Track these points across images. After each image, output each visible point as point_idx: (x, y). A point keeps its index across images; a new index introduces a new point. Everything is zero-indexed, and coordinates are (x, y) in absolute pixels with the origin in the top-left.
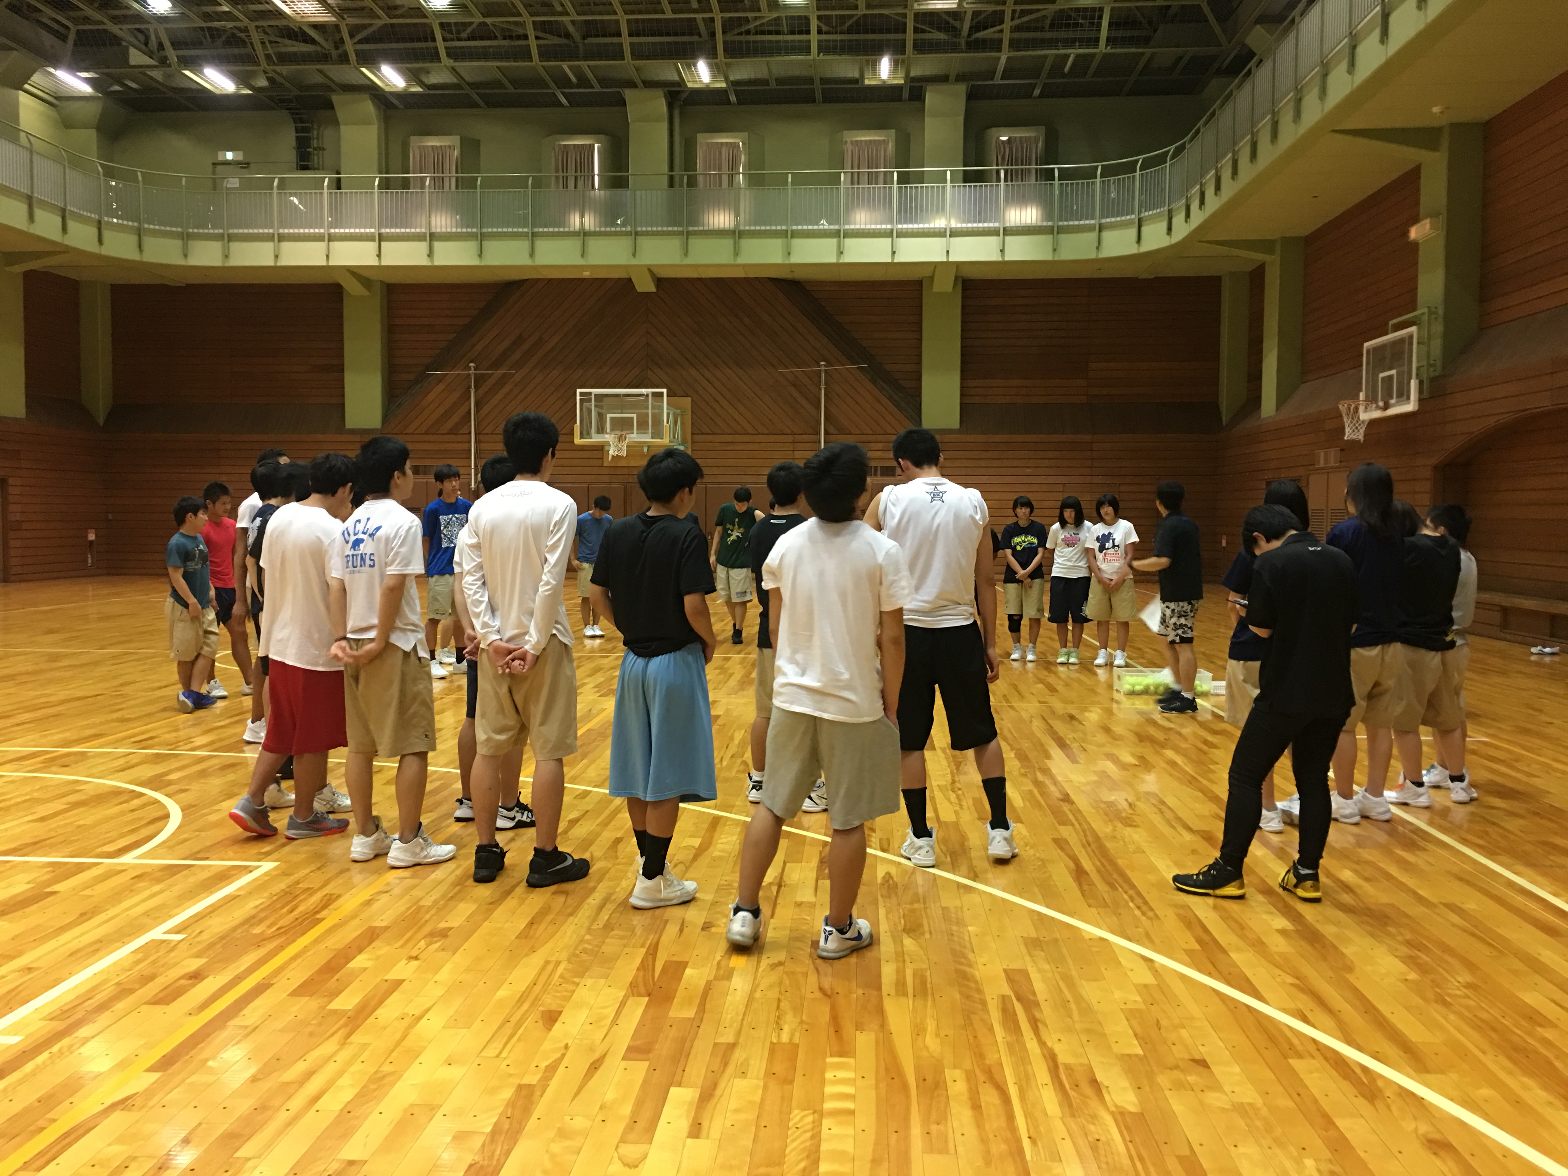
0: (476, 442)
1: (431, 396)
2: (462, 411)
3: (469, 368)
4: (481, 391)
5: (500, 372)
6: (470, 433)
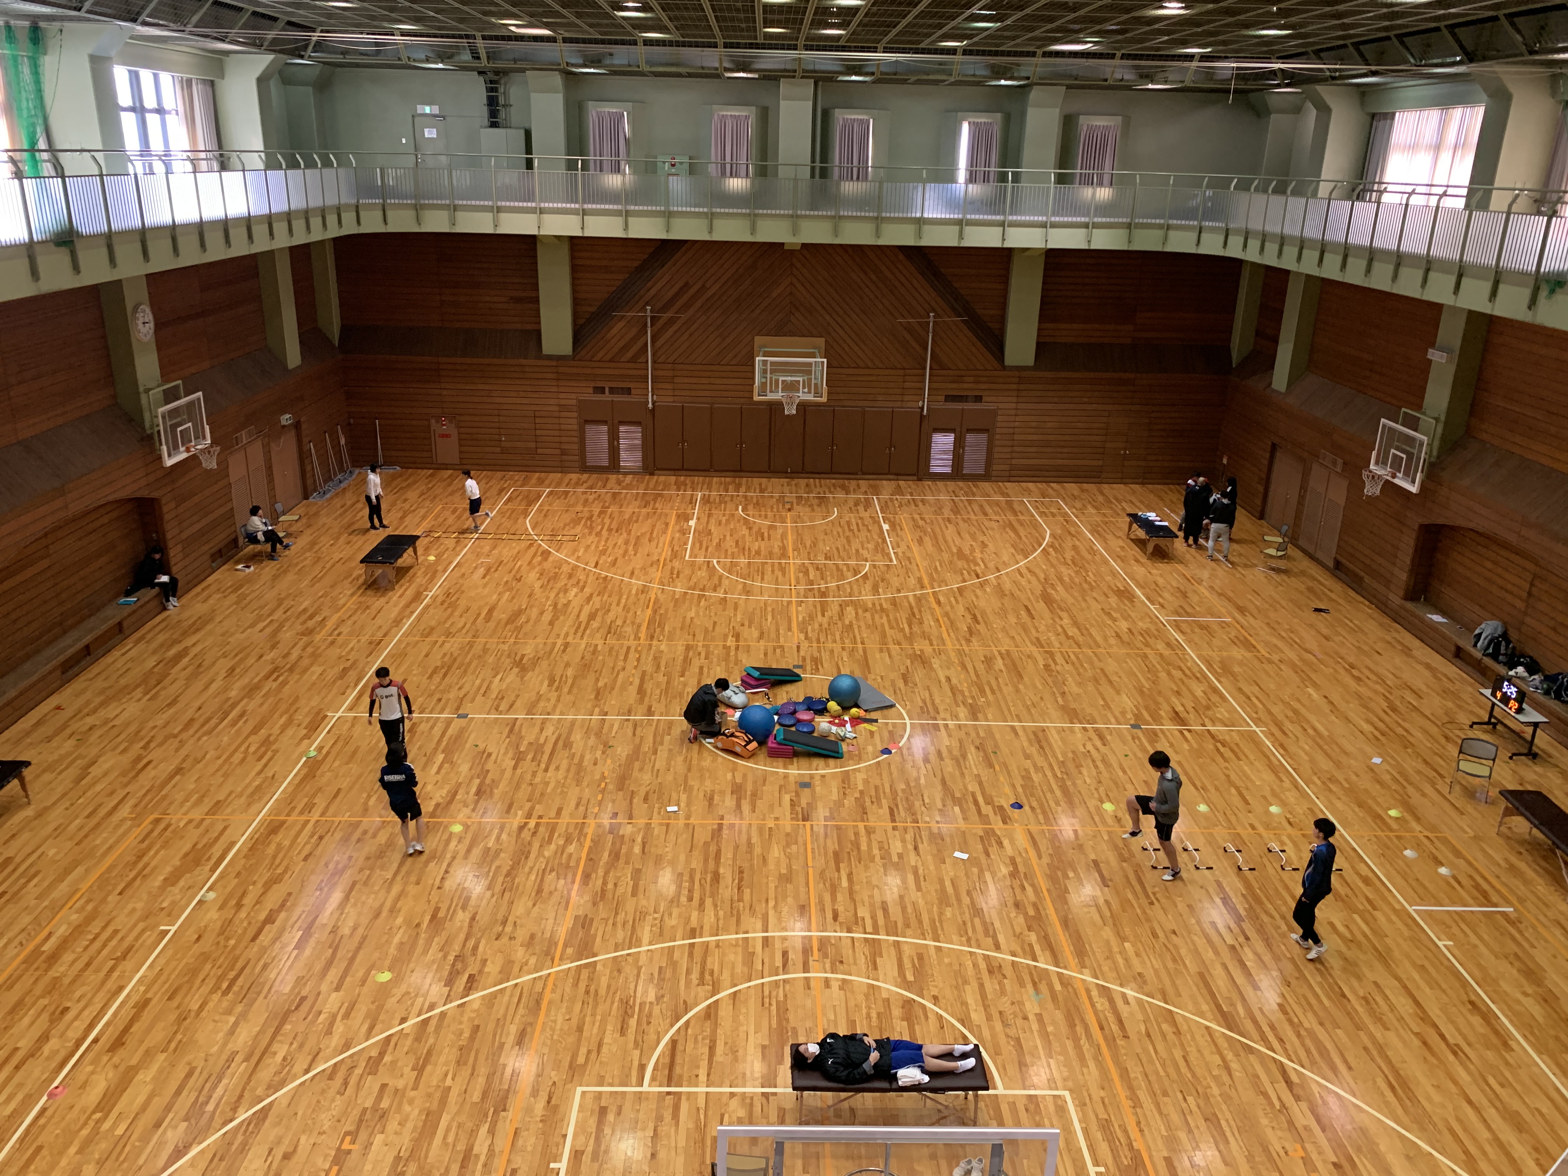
0: (652, 369)
1: (614, 331)
2: (639, 344)
3: (646, 311)
4: (655, 328)
5: (669, 315)
6: (647, 362)
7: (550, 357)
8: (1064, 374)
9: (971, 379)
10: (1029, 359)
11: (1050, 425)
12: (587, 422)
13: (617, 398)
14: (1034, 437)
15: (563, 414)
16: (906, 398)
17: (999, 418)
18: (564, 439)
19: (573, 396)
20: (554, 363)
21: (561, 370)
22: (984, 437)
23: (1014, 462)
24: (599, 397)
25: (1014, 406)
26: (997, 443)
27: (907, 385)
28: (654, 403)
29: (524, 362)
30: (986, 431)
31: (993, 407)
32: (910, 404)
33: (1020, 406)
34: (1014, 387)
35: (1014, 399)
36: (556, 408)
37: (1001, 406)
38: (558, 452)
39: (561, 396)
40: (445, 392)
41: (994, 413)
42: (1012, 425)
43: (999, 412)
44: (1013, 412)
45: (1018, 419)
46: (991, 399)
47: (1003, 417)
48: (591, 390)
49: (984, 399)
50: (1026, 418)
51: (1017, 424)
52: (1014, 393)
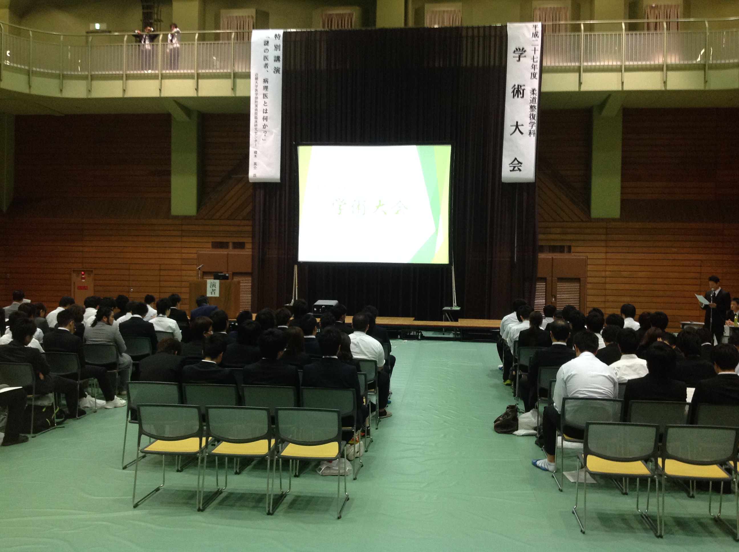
7: (177, 217)
8: (651, 225)
9: (558, 230)
10: (615, 212)
11: (641, 274)
12: (205, 273)
13: (233, 252)
14: (627, 287)
15: (184, 267)
17: (589, 268)
19: (194, 251)
20: (180, 222)
21: (185, 227)
22: (575, 286)
24: (216, 251)
25: (603, 256)
26: (589, 292)
29: (154, 221)
30: (577, 280)
31: (583, 256)
33: (609, 256)
34: (603, 237)
35: (604, 249)
36: (179, 262)
37: (590, 256)
39: (183, 250)
40: (86, 249)
41: (585, 263)
42: (603, 274)
43: (589, 262)
44: (603, 262)
45: (608, 268)
46: (579, 249)
47: (593, 266)
48: (210, 245)
49: (573, 249)
50: (616, 268)
51: (607, 273)
52: (603, 244)
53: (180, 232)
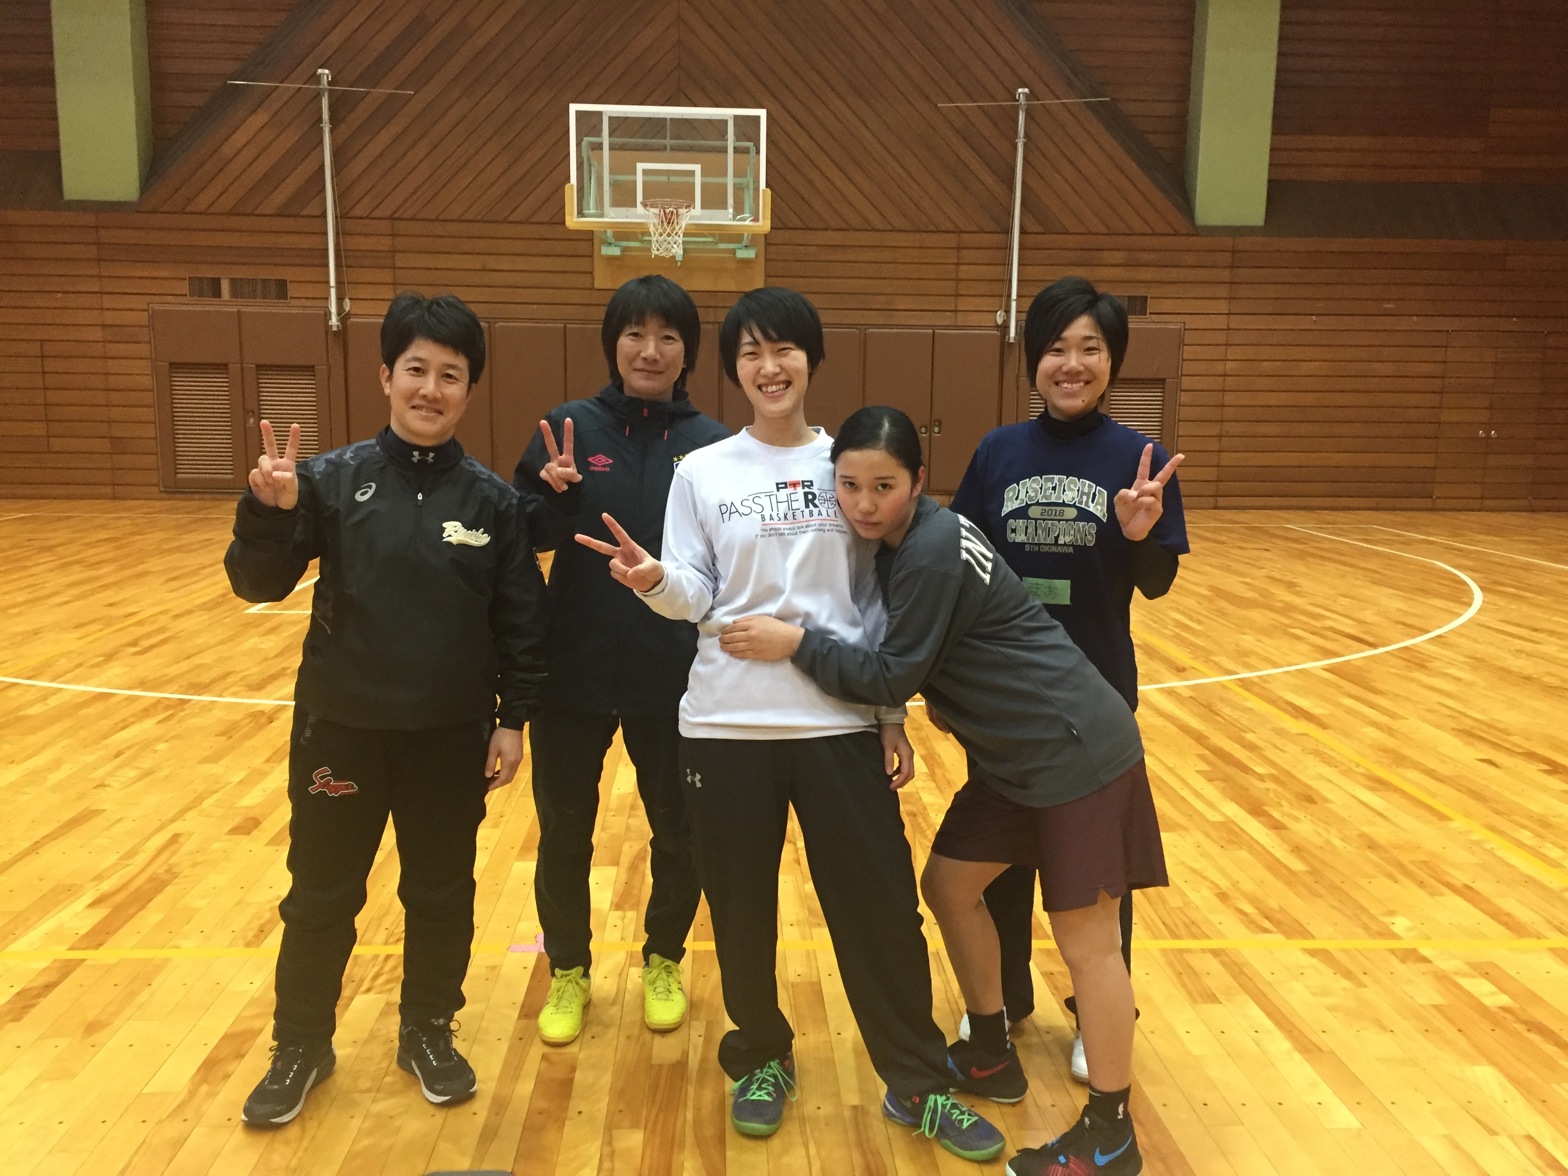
0: (337, 235)
1: (240, 138)
2: (303, 171)
3: (317, 79)
4: (343, 128)
5: (383, 91)
6: (324, 215)
7: (82, 206)
8: (1337, 244)
9: (1119, 257)
10: (1254, 210)
12: (175, 367)
13: (253, 308)
14: (1273, 399)
15: (114, 349)
16: (964, 304)
17: (1188, 352)
18: (115, 413)
19: (140, 302)
20: (90, 219)
21: (106, 236)
22: (1154, 396)
23: (1227, 459)
24: (206, 306)
25: (1221, 322)
26: (1185, 412)
27: (965, 271)
28: (344, 317)
30: (1159, 382)
31: (1174, 324)
32: (974, 319)
33: (1235, 322)
34: (1225, 274)
35: (1223, 306)
36: (97, 334)
37: (1193, 322)
38: (106, 445)
39: (107, 301)
41: (1177, 339)
42: (1219, 367)
43: (1189, 338)
44: (1221, 337)
45: (1233, 352)
46: (1166, 306)
47: (1199, 348)
48: (184, 287)
49: (1151, 306)
50: (1250, 353)
51: (1230, 365)
52: (1223, 291)
53: (94, 248)
